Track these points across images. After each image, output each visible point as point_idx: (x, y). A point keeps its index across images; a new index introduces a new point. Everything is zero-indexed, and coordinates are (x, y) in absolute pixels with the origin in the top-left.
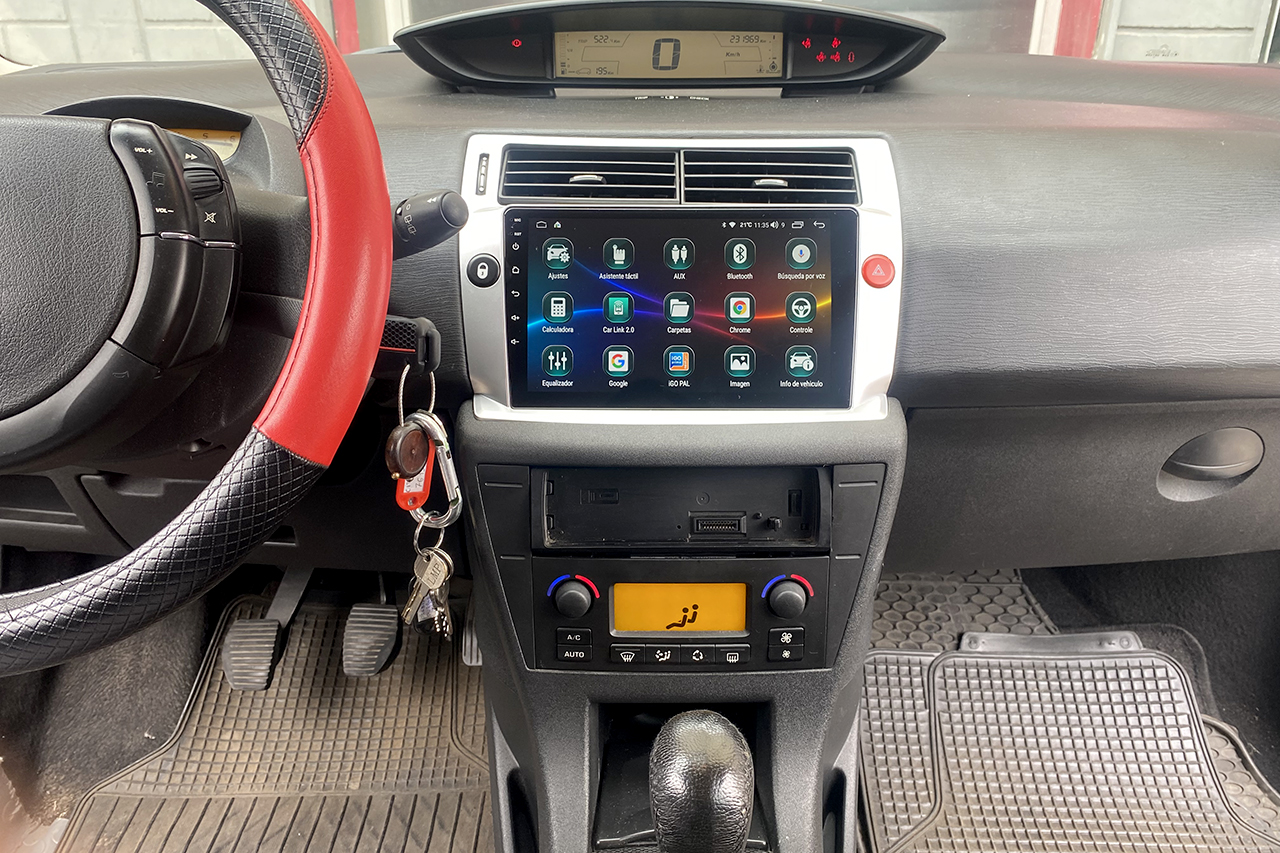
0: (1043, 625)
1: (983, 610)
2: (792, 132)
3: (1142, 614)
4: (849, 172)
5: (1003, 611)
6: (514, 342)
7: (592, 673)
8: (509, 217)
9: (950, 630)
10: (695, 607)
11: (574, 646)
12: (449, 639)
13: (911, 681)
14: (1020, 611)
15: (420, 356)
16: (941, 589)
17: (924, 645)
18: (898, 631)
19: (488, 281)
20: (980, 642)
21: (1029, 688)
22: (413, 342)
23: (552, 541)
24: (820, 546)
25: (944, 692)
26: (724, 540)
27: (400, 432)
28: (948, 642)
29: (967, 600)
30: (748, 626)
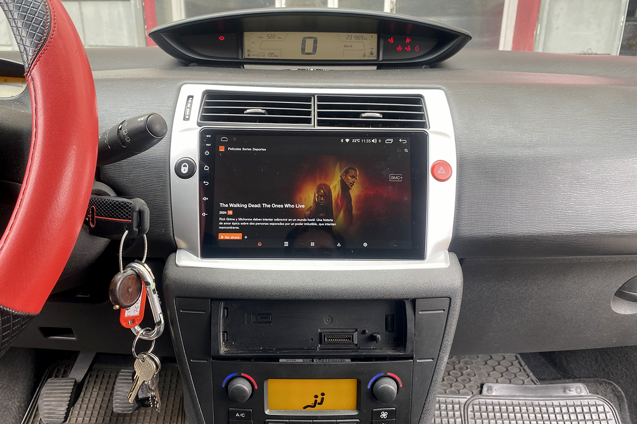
0: (529, 379)
1: (494, 369)
2: (385, 85)
3: (587, 373)
4: (420, 109)
5: (506, 370)
6: (204, 214)
8: (203, 134)
9: (475, 382)
10: (323, 394)
11: (240, 421)
13: (454, 414)
14: (516, 370)
15: (135, 224)
17: (461, 391)
18: (445, 383)
19: (188, 175)
20: (494, 389)
21: (524, 418)
22: (130, 215)
23: (226, 349)
24: (407, 354)
25: (474, 421)
26: (342, 349)
27: (119, 277)
28: (475, 390)
29: (484, 363)
30: (358, 407)
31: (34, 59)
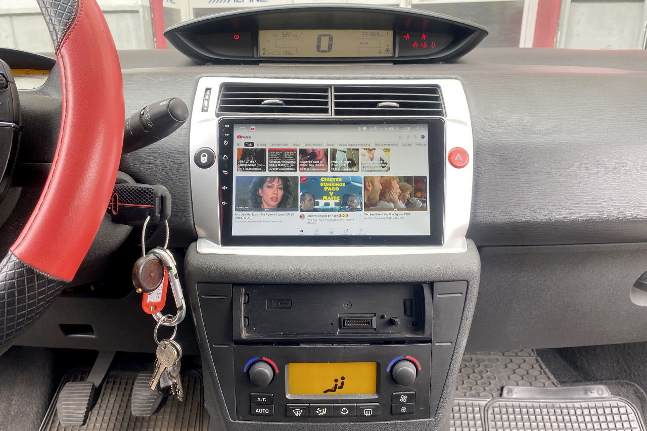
0: (550, 382)
1: (514, 373)
3: (609, 374)
4: (437, 99)
5: (526, 373)
6: (224, 203)
7: (274, 423)
8: (222, 124)
9: (496, 385)
10: (343, 378)
11: (262, 405)
12: (181, 400)
13: (474, 416)
14: (536, 373)
15: (157, 210)
16: (490, 360)
17: (481, 394)
18: (465, 386)
19: (208, 164)
20: (514, 392)
21: (545, 420)
22: (152, 201)
23: (247, 334)
24: (425, 336)
25: (494, 423)
26: (362, 333)
27: (142, 261)
28: (495, 392)
29: (505, 366)
30: (378, 390)
31: (64, 37)
